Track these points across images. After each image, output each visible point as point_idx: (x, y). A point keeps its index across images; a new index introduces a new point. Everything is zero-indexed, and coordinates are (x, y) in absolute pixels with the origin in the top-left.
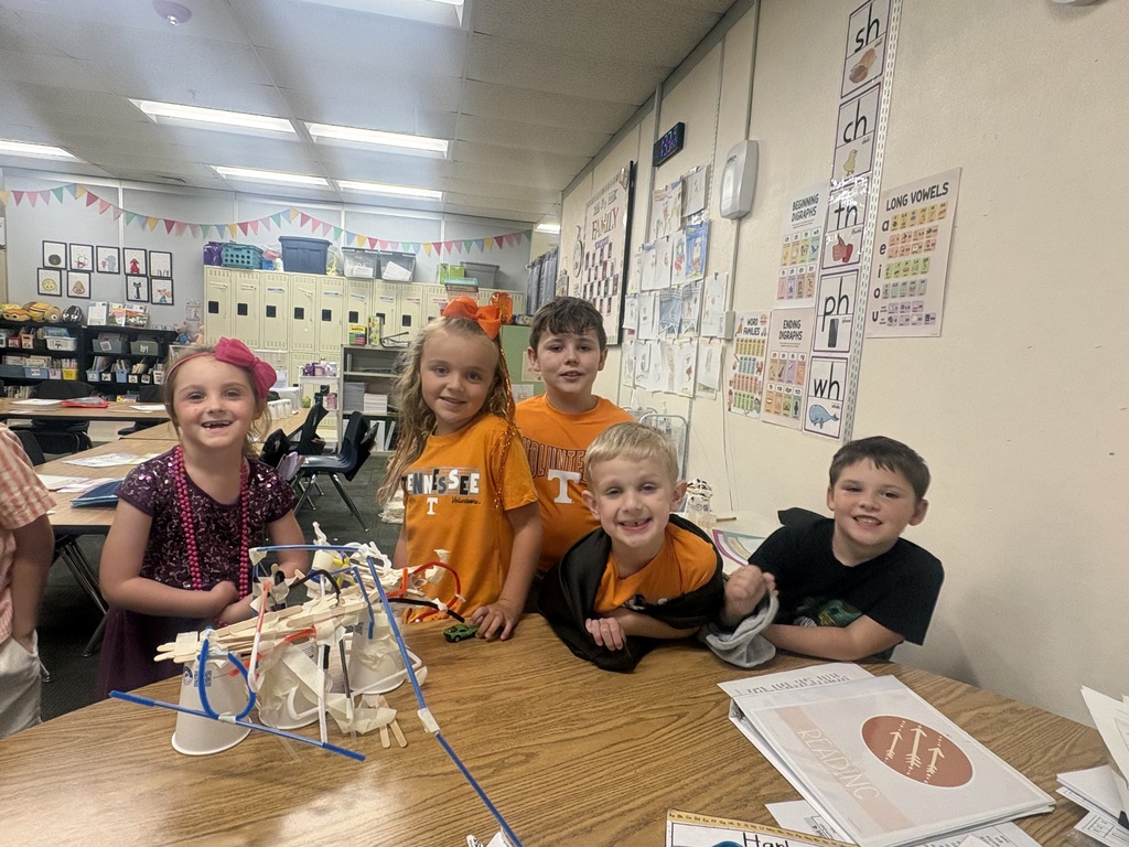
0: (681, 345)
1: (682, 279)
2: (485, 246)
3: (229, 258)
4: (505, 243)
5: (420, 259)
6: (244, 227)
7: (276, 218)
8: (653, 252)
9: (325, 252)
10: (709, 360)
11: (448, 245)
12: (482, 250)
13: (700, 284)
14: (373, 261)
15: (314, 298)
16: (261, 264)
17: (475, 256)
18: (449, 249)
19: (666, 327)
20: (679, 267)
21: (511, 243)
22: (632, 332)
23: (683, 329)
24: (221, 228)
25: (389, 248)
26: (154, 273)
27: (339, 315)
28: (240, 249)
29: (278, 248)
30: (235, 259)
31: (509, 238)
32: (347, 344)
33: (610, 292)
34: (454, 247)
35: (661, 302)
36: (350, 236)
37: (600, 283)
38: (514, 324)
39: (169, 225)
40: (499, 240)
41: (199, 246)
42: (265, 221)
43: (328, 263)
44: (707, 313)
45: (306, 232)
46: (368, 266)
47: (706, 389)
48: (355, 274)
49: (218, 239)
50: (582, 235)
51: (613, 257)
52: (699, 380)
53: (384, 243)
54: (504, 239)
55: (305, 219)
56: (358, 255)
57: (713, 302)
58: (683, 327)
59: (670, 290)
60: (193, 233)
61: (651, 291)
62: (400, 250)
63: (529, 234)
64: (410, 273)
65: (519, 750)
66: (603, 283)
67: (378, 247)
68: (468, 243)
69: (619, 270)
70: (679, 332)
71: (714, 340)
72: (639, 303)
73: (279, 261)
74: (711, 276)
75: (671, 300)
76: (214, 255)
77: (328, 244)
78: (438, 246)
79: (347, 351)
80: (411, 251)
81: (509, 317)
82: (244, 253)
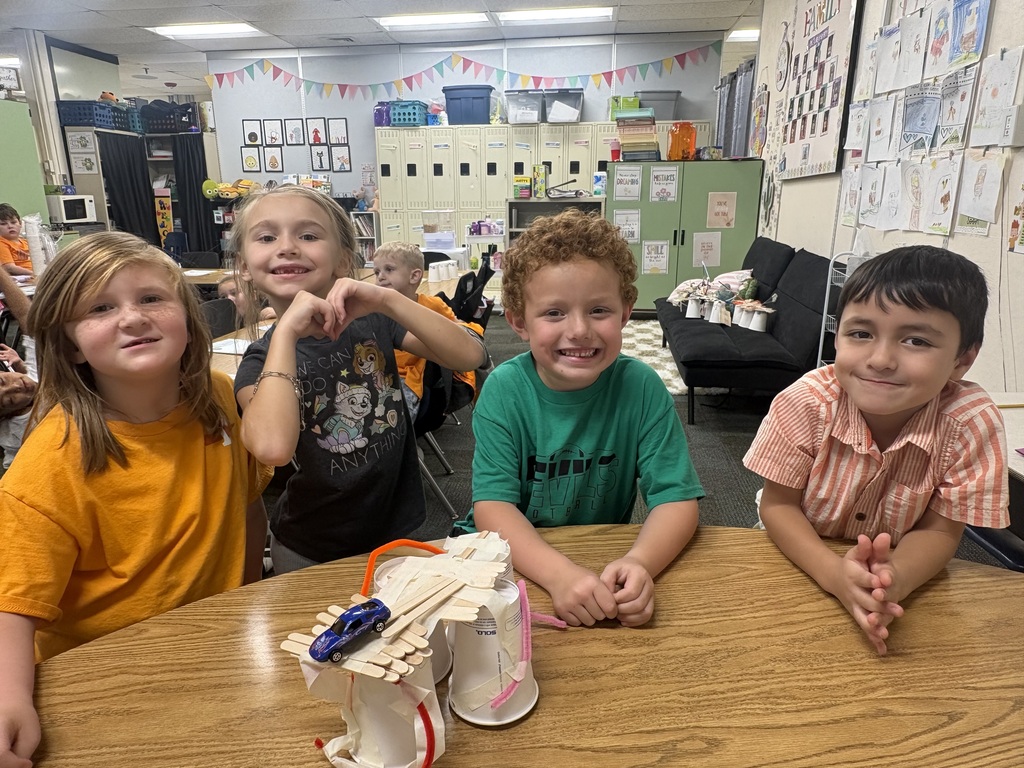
0: (934, 163)
1: (942, 68)
2: (664, 69)
3: (397, 117)
4: (688, 60)
5: (588, 95)
6: (408, 81)
7: (439, 67)
8: (897, 37)
9: (489, 97)
10: (981, 179)
11: (621, 73)
12: (660, 75)
13: (972, 72)
14: (538, 103)
15: (478, 151)
16: (426, 120)
17: (653, 83)
18: (621, 79)
19: (912, 141)
20: (937, 51)
21: (695, 60)
22: (857, 153)
23: (940, 139)
24: (388, 86)
25: (555, 86)
26: (333, 141)
27: (505, 168)
28: (406, 106)
29: (441, 99)
30: (402, 117)
31: (693, 54)
32: (512, 198)
33: (828, 103)
34: (627, 75)
35: (906, 106)
36: (514, 77)
37: (813, 94)
38: (698, 158)
39: (343, 88)
40: (681, 59)
41: (370, 108)
42: (429, 72)
43: (491, 111)
44: (983, 113)
45: (469, 79)
46: (532, 109)
47: (973, 222)
48: (520, 120)
49: (386, 99)
50: (790, 33)
51: (833, 54)
52: (962, 210)
53: (549, 81)
54: (688, 57)
55: (467, 64)
56: (522, 97)
57: (994, 94)
58: (939, 137)
59: (922, 87)
60: (364, 94)
61: (890, 93)
62: (567, 86)
63: (718, 46)
64: (578, 112)
65: (698, 731)
66: (818, 93)
67: (543, 86)
68: (643, 68)
69: (842, 72)
70: (933, 145)
71: (991, 151)
72: (872, 114)
73: (443, 115)
74: (993, 55)
75: (922, 102)
76: (383, 116)
77: (490, 89)
78: (608, 76)
79: (512, 205)
80: (579, 85)
81: (692, 151)
82: (410, 109)
